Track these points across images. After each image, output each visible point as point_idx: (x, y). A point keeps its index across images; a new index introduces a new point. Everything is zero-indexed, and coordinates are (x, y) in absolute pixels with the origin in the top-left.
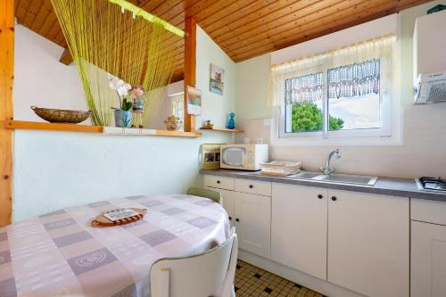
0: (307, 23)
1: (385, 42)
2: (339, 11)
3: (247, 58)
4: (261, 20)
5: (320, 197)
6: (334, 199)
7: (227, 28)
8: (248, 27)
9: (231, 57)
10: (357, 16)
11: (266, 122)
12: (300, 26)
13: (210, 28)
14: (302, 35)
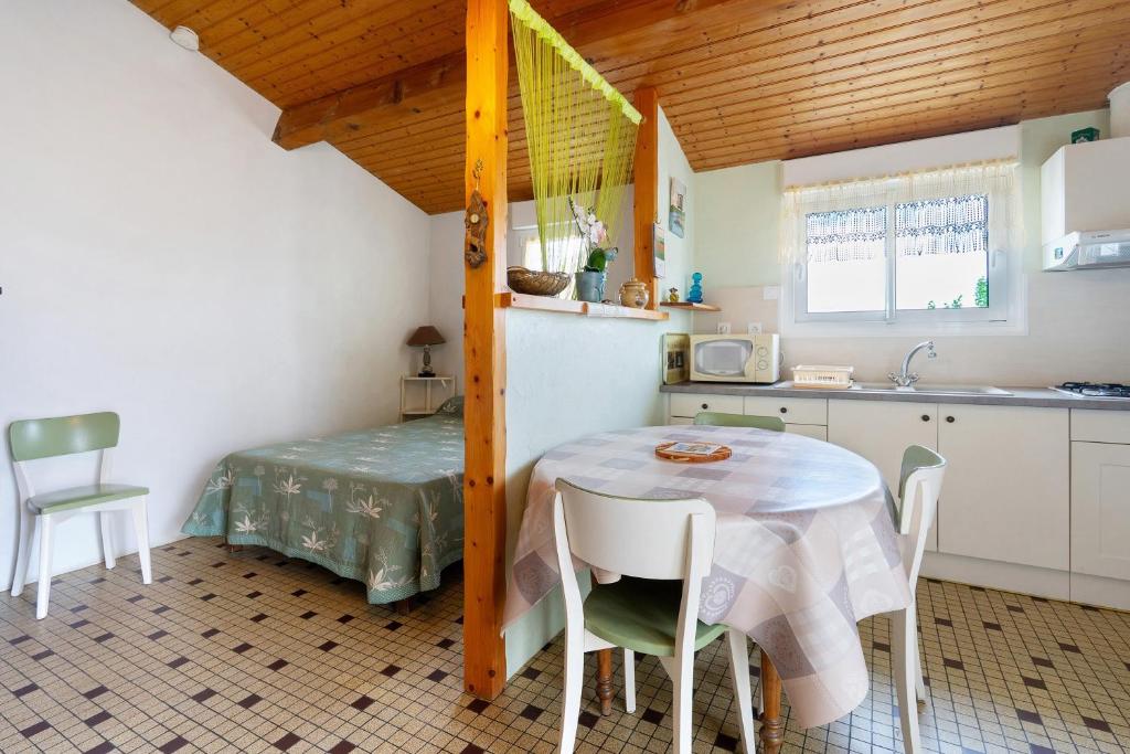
0: (868, 122)
1: (1003, 168)
2: (929, 109)
3: (724, 165)
4: (787, 109)
5: (926, 418)
6: (950, 419)
7: (715, 113)
8: (758, 115)
9: (690, 162)
10: (954, 119)
11: (769, 294)
12: (853, 124)
13: (676, 110)
14: (851, 138)
